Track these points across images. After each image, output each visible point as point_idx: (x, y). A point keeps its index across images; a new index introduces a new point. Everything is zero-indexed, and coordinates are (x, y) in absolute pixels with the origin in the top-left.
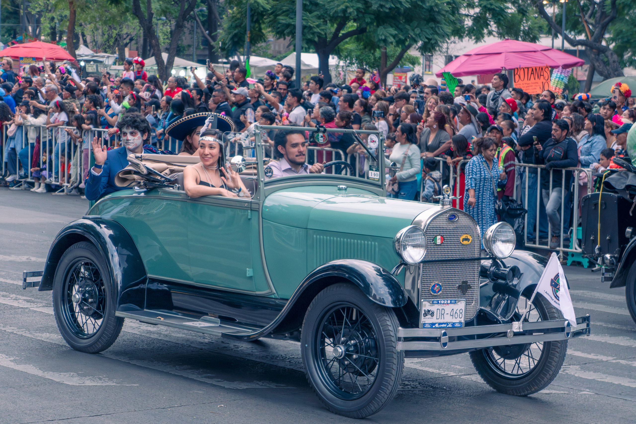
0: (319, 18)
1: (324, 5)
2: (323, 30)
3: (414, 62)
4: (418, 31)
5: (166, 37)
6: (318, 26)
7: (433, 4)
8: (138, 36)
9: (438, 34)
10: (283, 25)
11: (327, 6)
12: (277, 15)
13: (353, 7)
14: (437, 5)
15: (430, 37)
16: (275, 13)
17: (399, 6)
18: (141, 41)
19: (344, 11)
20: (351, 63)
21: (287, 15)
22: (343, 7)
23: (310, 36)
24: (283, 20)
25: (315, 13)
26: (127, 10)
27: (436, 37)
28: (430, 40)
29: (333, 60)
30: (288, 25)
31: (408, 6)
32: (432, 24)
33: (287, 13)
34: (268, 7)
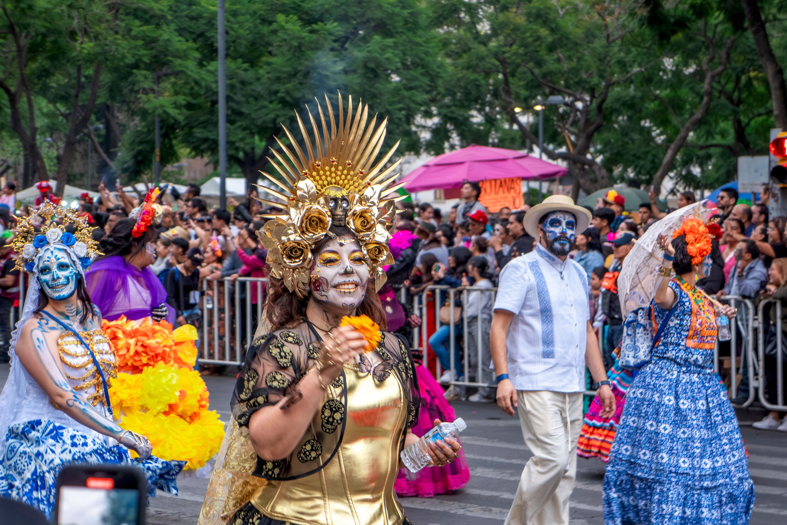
0: (244, 129)
1: (250, 114)
2: (248, 144)
5: (52, 163)
6: (242, 140)
8: (16, 164)
10: (200, 139)
11: (253, 115)
12: (192, 128)
13: (285, 115)
16: (190, 126)
18: (21, 169)
21: (205, 127)
22: (272, 116)
23: (232, 152)
24: (199, 133)
25: (238, 124)
30: (206, 140)
33: (204, 125)
34: (181, 118)
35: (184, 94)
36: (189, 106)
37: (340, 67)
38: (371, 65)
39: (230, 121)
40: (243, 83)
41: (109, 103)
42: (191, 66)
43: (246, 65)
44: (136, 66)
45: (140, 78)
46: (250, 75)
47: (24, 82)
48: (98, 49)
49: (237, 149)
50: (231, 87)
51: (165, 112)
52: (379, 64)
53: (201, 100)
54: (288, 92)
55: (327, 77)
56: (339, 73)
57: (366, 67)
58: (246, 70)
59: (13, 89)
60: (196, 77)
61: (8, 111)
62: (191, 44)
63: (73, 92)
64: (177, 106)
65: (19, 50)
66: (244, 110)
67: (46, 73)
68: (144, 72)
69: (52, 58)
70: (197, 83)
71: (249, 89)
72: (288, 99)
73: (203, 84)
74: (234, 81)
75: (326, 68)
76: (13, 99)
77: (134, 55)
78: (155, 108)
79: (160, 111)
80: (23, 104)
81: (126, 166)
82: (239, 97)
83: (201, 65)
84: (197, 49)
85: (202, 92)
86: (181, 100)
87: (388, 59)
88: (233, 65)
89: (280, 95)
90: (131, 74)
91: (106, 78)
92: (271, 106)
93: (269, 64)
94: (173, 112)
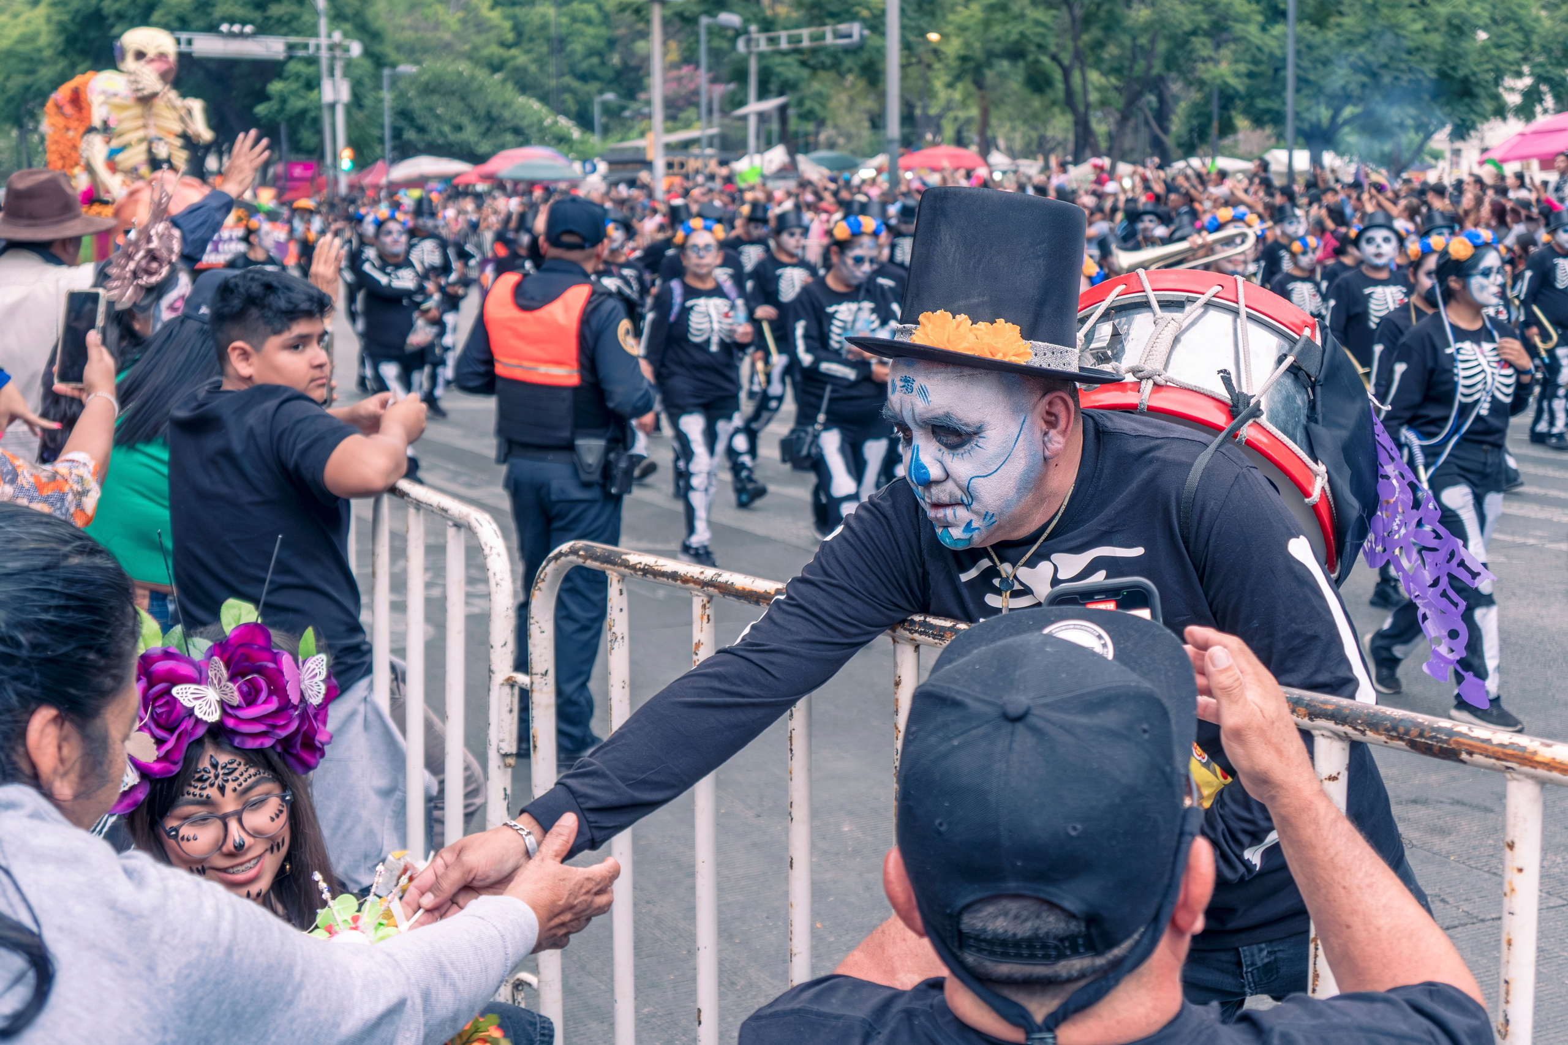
0: (1311, 98)
1: (1317, 82)
3: (1437, 156)
5: (1104, 139)
6: (1308, 110)
7: (1468, 72)
8: (1066, 140)
9: (1475, 113)
10: (1262, 110)
11: (1321, 83)
12: (1253, 98)
14: (1474, 74)
15: (1464, 116)
16: (1250, 96)
17: (1420, 76)
18: (1071, 146)
19: (1344, 88)
20: (1351, 161)
21: (1270, 98)
23: (1299, 124)
24: (1261, 103)
25: (1307, 92)
26: (1054, 103)
27: (1473, 117)
28: (1463, 120)
29: (1328, 158)
30: (1268, 111)
32: (1467, 100)
33: (1267, 95)
34: (1241, 88)
35: (1245, 62)
36: (1251, 75)
37: (1418, 26)
38: (1456, 21)
39: (1298, 90)
40: (1310, 47)
41: (1164, 73)
42: (1252, 31)
43: (1314, 28)
44: (1194, 33)
45: (1199, 46)
46: (1317, 39)
47: (1078, 55)
48: (1155, 17)
49: (1305, 121)
50: (1298, 53)
51: (1226, 83)
52: (1465, 20)
53: (1263, 68)
54: (1360, 56)
55: (1404, 37)
56: (1418, 32)
57: (1449, 23)
58: (1313, 33)
59: (1066, 62)
60: (1259, 43)
61: (1060, 86)
62: (1254, 7)
63: (1127, 63)
64: (1237, 75)
65: (1074, 20)
66: (1312, 77)
67: (1099, 45)
68: (1203, 39)
69: (1107, 29)
70: (1259, 49)
71: (1315, 54)
72: (1361, 64)
73: (1266, 50)
74: (1304, 47)
75: (1403, 27)
76: (1067, 73)
77: (1192, 21)
78: (1214, 78)
79: (1219, 81)
80: (1076, 78)
81: (1182, 141)
82: (1306, 63)
83: (1263, 29)
84: (1261, 13)
85: (1265, 58)
86: (1242, 68)
87: (1476, 15)
88: (1299, 28)
90: (1187, 42)
91: (1162, 47)
92: (1342, 72)
93: (1339, 25)
94: (1233, 81)
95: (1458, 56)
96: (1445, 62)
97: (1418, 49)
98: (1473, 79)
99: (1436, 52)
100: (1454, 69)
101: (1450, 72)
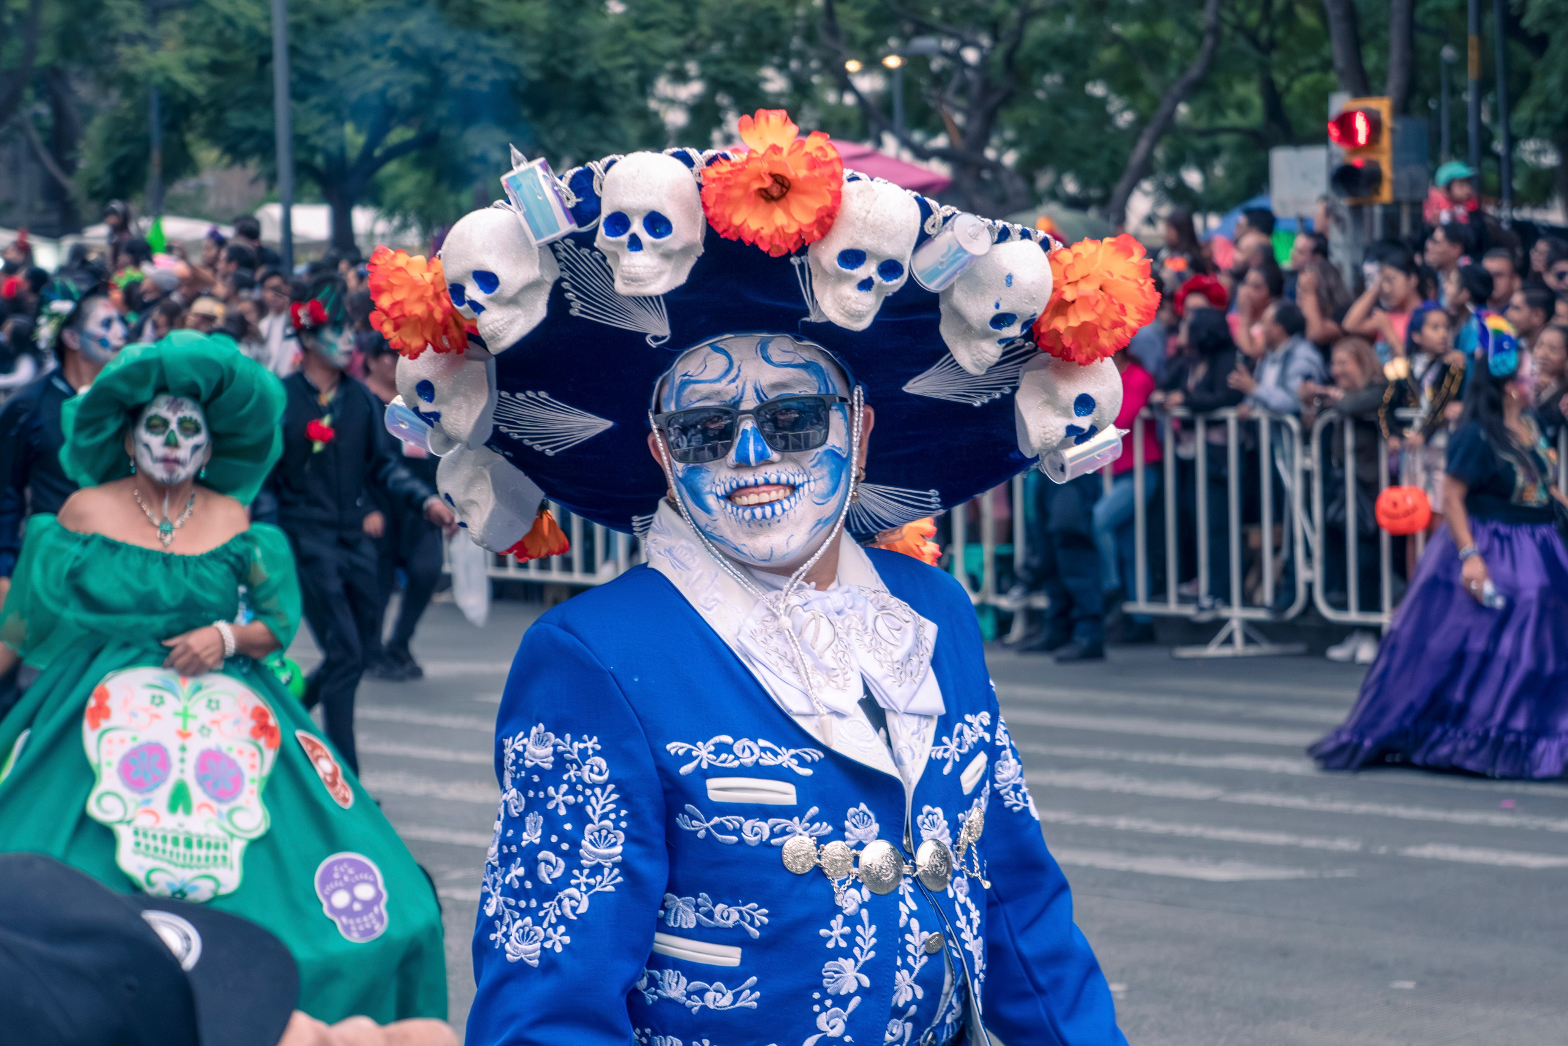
0: (325, 109)
1: (335, 82)
2: (332, 139)
4: (561, 134)
6: (321, 131)
7: (593, 70)
10: (240, 131)
11: (342, 84)
12: (222, 110)
13: (401, 83)
14: (604, 73)
16: (218, 105)
17: (513, 76)
19: (382, 93)
20: (404, 227)
21: (248, 108)
22: (378, 84)
23: (302, 155)
24: (237, 119)
25: (314, 100)
29: (362, 219)
30: (250, 132)
31: (535, 75)
32: (594, 118)
34: (200, 91)
35: (205, 44)
36: (215, 67)
39: (297, 95)
40: (320, 20)
41: (60, 63)
45: (120, 14)
49: (313, 150)
50: (297, 29)
51: (169, 80)
53: (238, 55)
54: (407, 37)
64: (192, 67)
66: (325, 72)
70: (230, 21)
71: (331, 31)
72: (409, 50)
73: (242, 23)
74: (303, 17)
78: (150, 73)
79: (158, 78)
81: (97, 187)
85: (241, 38)
86: (201, 54)
89: (392, 43)
91: (53, 14)
92: (377, 65)
94: (185, 79)
95: (575, 42)
96: (552, 53)
97: (507, 29)
98: (602, 82)
99: (537, 34)
100: (570, 63)
101: (563, 69)
